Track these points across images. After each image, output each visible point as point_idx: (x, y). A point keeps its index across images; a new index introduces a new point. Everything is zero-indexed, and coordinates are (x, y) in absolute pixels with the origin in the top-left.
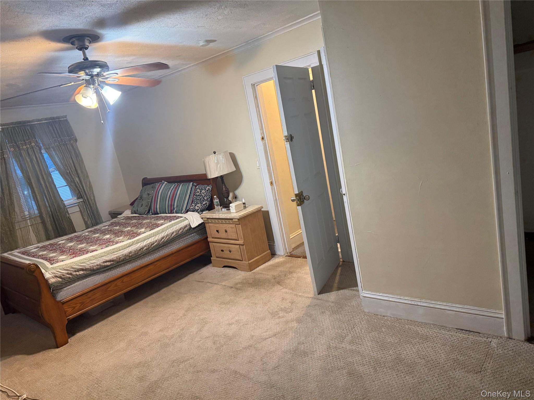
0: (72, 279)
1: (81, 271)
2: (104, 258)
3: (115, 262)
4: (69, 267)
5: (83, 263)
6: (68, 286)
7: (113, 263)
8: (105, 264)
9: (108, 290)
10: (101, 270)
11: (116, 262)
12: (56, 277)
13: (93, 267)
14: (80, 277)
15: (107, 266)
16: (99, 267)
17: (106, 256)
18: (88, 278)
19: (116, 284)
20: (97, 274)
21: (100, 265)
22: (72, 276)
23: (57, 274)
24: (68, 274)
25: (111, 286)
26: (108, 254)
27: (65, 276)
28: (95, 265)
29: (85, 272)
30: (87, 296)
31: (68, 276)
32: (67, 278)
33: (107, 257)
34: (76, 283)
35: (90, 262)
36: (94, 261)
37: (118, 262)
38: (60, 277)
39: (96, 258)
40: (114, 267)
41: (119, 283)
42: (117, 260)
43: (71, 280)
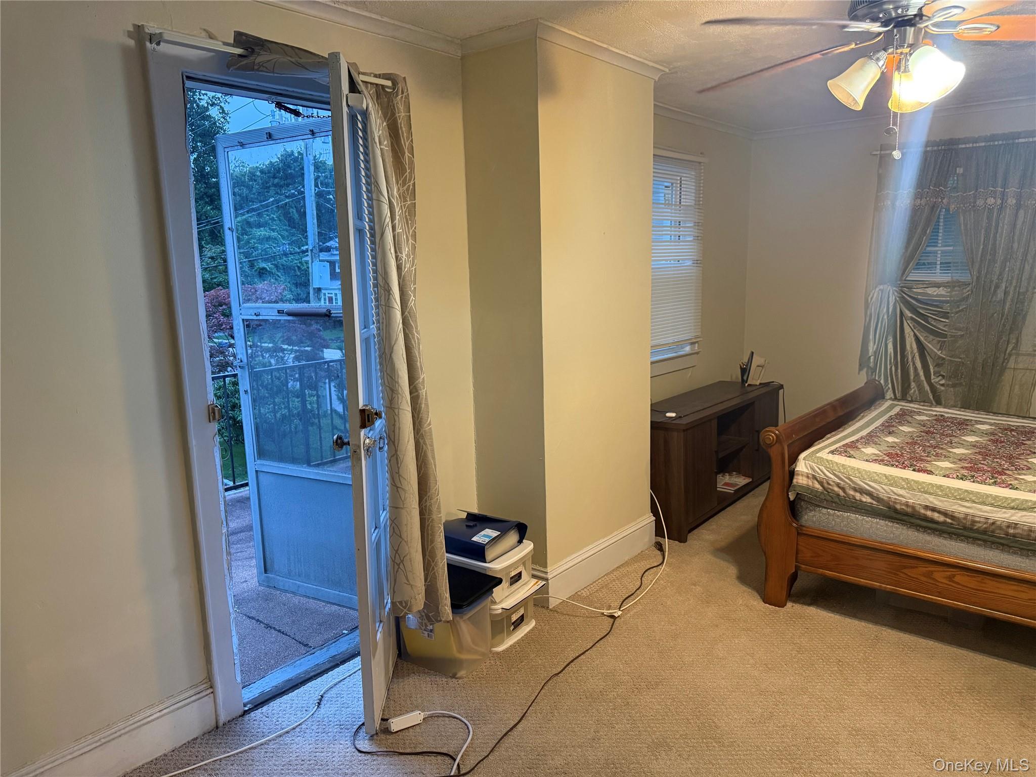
0: (842, 502)
1: (868, 497)
2: (931, 498)
3: (958, 525)
4: (844, 473)
5: (875, 481)
6: (831, 509)
7: (951, 524)
8: (929, 513)
9: (905, 571)
10: (913, 520)
11: (961, 524)
12: (814, 477)
13: (895, 503)
14: (860, 507)
15: (932, 521)
16: (909, 510)
17: (937, 495)
18: (880, 519)
19: (932, 572)
20: (902, 524)
21: (913, 508)
22: (845, 495)
23: (818, 474)
24: (838, 485)
25: (917, 567)
26: (946, 496)
27: (830, 487)
28: (901, 501)
29: (874, 502)
30: (853, 552)
31: (836, 489)
32: (833, 492)
33: (941, 501)
34: (849, 514)
35: (891, 488)
36: (901, 492)
37: (965, 528)
38: (821, 483)
39: (910, 488)
40: (955, 534)
41: (940, 575)
42: (964, 521)
43: (838, 502)
